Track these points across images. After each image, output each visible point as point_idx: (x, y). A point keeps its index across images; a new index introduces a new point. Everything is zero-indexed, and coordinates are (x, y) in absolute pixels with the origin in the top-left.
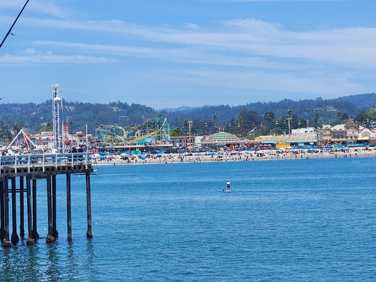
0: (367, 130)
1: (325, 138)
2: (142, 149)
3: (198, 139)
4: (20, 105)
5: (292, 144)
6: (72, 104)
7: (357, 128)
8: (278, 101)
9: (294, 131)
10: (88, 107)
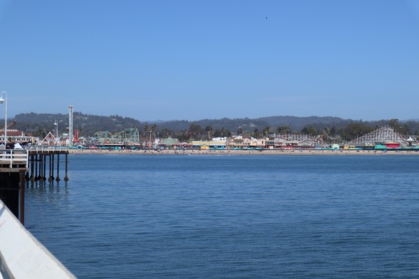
0: (255, 140)
1: (231, 144)
2: (122, 146)
3: (157, 141)
4: (53, 115)
5: (210, 147)
6: (86, 116)
7: (250, 138)
8: (220, 119)
9: (214, 139)
10: (96, 118)
